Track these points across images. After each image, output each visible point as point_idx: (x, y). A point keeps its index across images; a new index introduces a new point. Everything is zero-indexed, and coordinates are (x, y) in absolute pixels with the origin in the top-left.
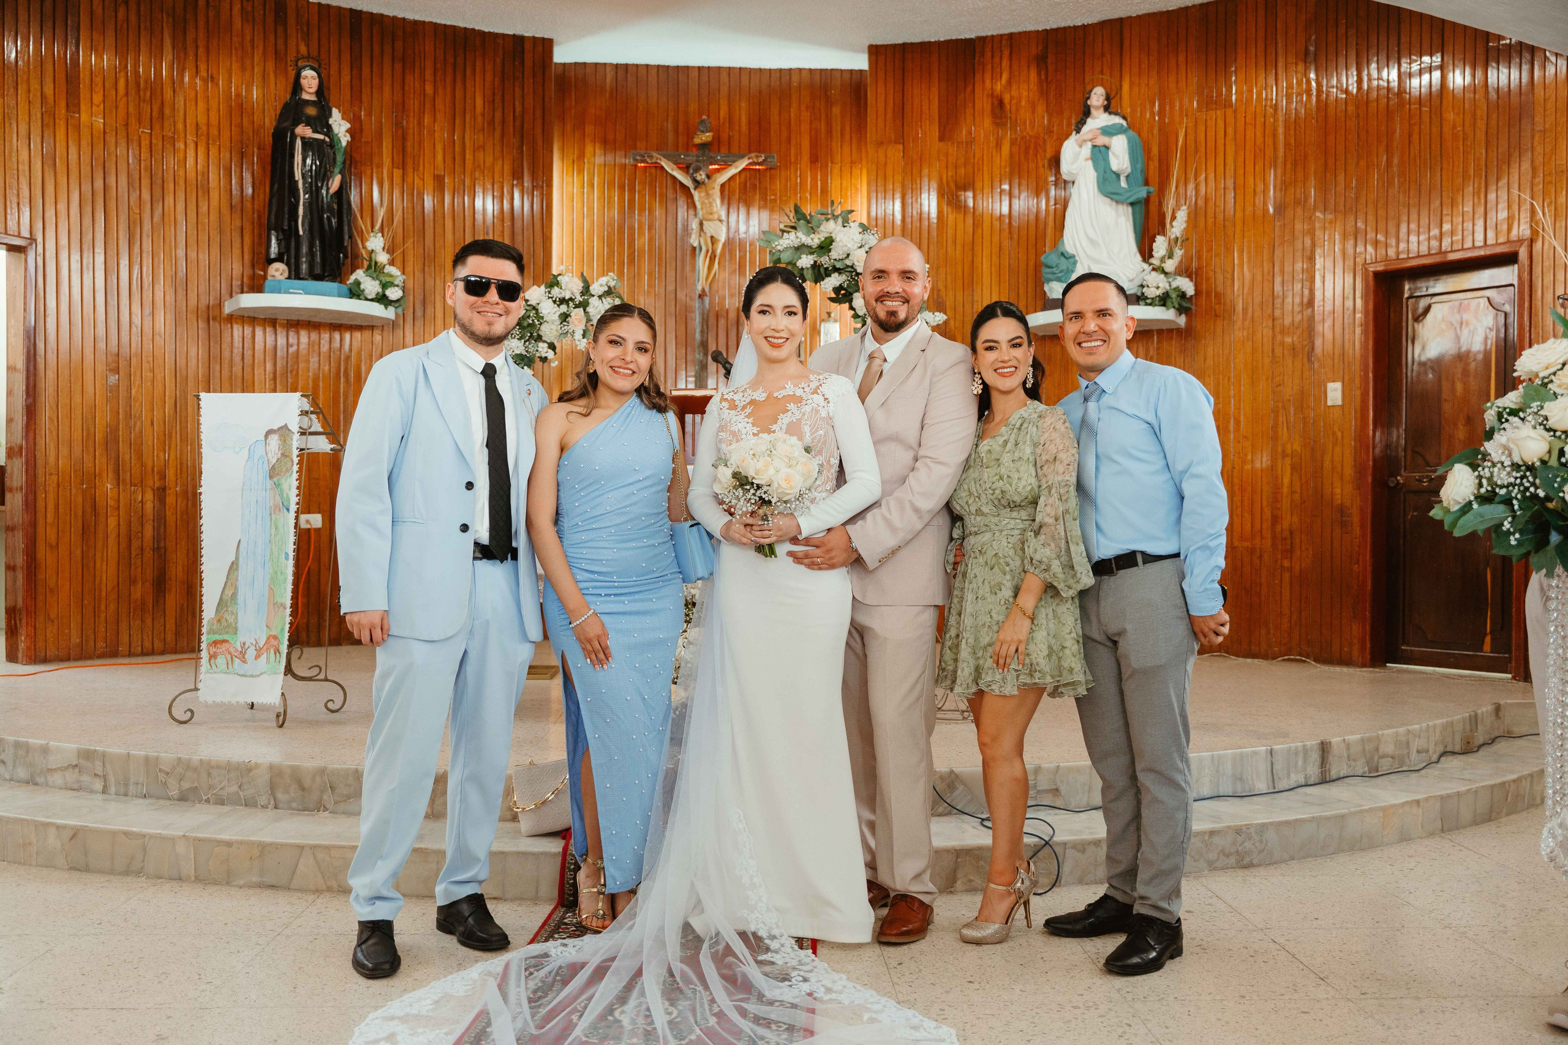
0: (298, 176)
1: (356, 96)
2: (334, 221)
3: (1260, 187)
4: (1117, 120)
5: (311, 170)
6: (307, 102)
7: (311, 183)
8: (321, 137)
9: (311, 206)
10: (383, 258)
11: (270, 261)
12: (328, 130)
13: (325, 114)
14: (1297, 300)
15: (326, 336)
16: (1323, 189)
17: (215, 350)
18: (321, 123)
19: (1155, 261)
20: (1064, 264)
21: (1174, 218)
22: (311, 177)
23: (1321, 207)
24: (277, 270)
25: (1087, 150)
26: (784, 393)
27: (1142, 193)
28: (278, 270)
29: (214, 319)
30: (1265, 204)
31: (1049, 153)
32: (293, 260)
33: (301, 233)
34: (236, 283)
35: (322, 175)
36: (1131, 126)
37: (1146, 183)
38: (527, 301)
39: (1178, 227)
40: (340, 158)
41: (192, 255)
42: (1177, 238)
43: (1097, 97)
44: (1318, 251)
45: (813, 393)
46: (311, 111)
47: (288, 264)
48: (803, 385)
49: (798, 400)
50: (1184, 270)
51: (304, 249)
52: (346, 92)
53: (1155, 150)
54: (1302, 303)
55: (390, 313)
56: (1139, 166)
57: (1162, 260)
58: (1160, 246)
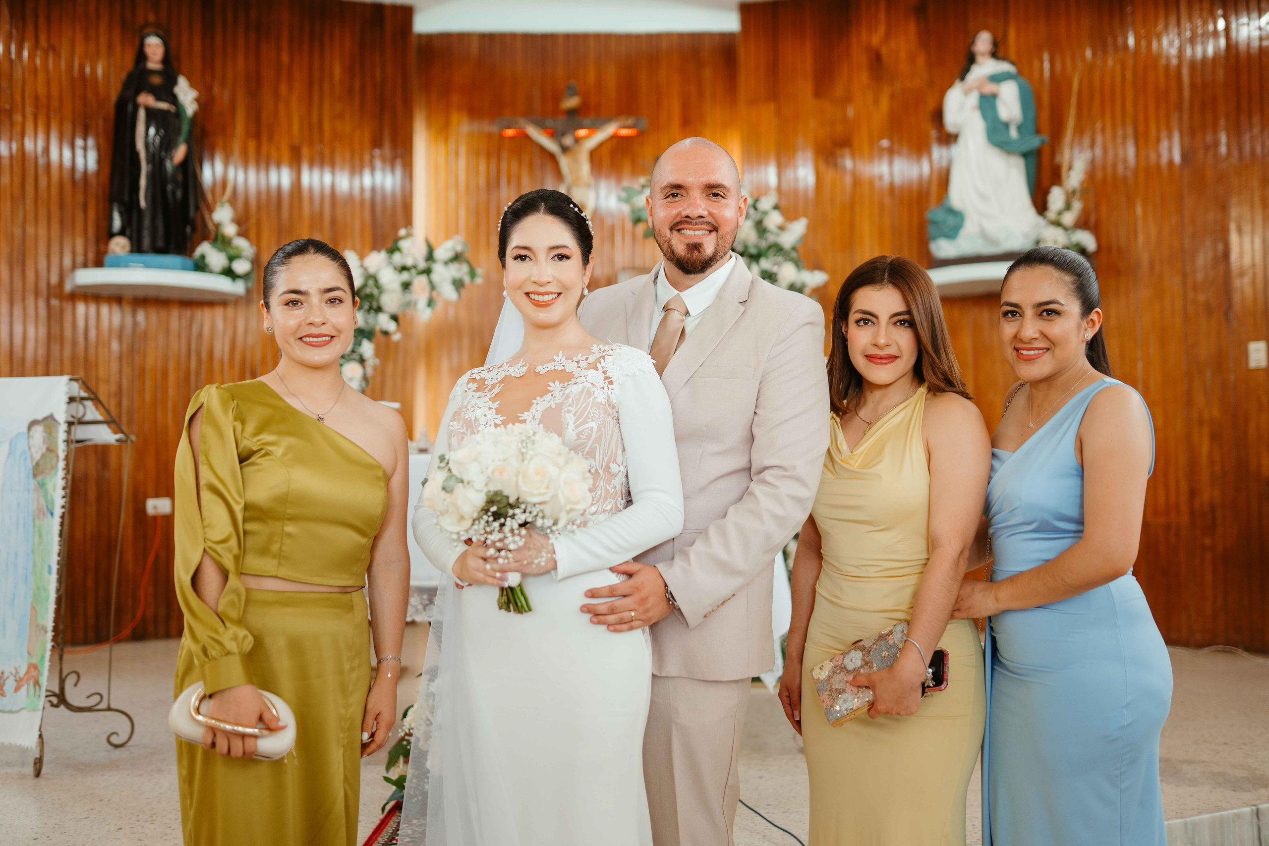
0: (140, 146)
1: (208, 65)
2: (179, 194)
3: (1164, 134)
4: (1005, 67)
5: (154, 140)
6: (152, 72)
7: (153, 155)
8: (163, 106)
9: (152, 178)
10: (230, 230)
11: (111, 235)
12: (173, 99)
13: (170, 81)
14: (1210, 254)
15: (175, 313)
16: (1236, 132)
17: (55, 329)
18: (167, 92)
19: (1051, 214)
20: (951, 220)
21: (1070, 168)
22: (154, 147)
23: (1235, 153)
24: (117, 244)
25: (973, 99)
26: (550, 367)
27: (1035, 142)
28: (119, 245)
29: (55, 297)
30: (1170, 150)
31: (931, 105)
32: (135, 235)
33: (143, 203)
34: (80, 259)
35: (168, 145)
36: (1020, 72)
37: (1038, 131)
38: (365, 269)
39: (1075, 178)
40: (185, 128)
41: (30, 230)
42: (1074, 192)
43: (983, 42)
44: (1234, 200)
45: (587, 369)
46: (156, 80)
47: (130, 238)
48: (579, 358)
49: (565, 377)
50: (1082, 224)
51: (147, 222)
52: (198, 62)
53: (1046, 99)
54: (1215, 259)
55: (238, 288)
56: (1031, 114)
57: (1060, 213)
58: (1056, 197)
